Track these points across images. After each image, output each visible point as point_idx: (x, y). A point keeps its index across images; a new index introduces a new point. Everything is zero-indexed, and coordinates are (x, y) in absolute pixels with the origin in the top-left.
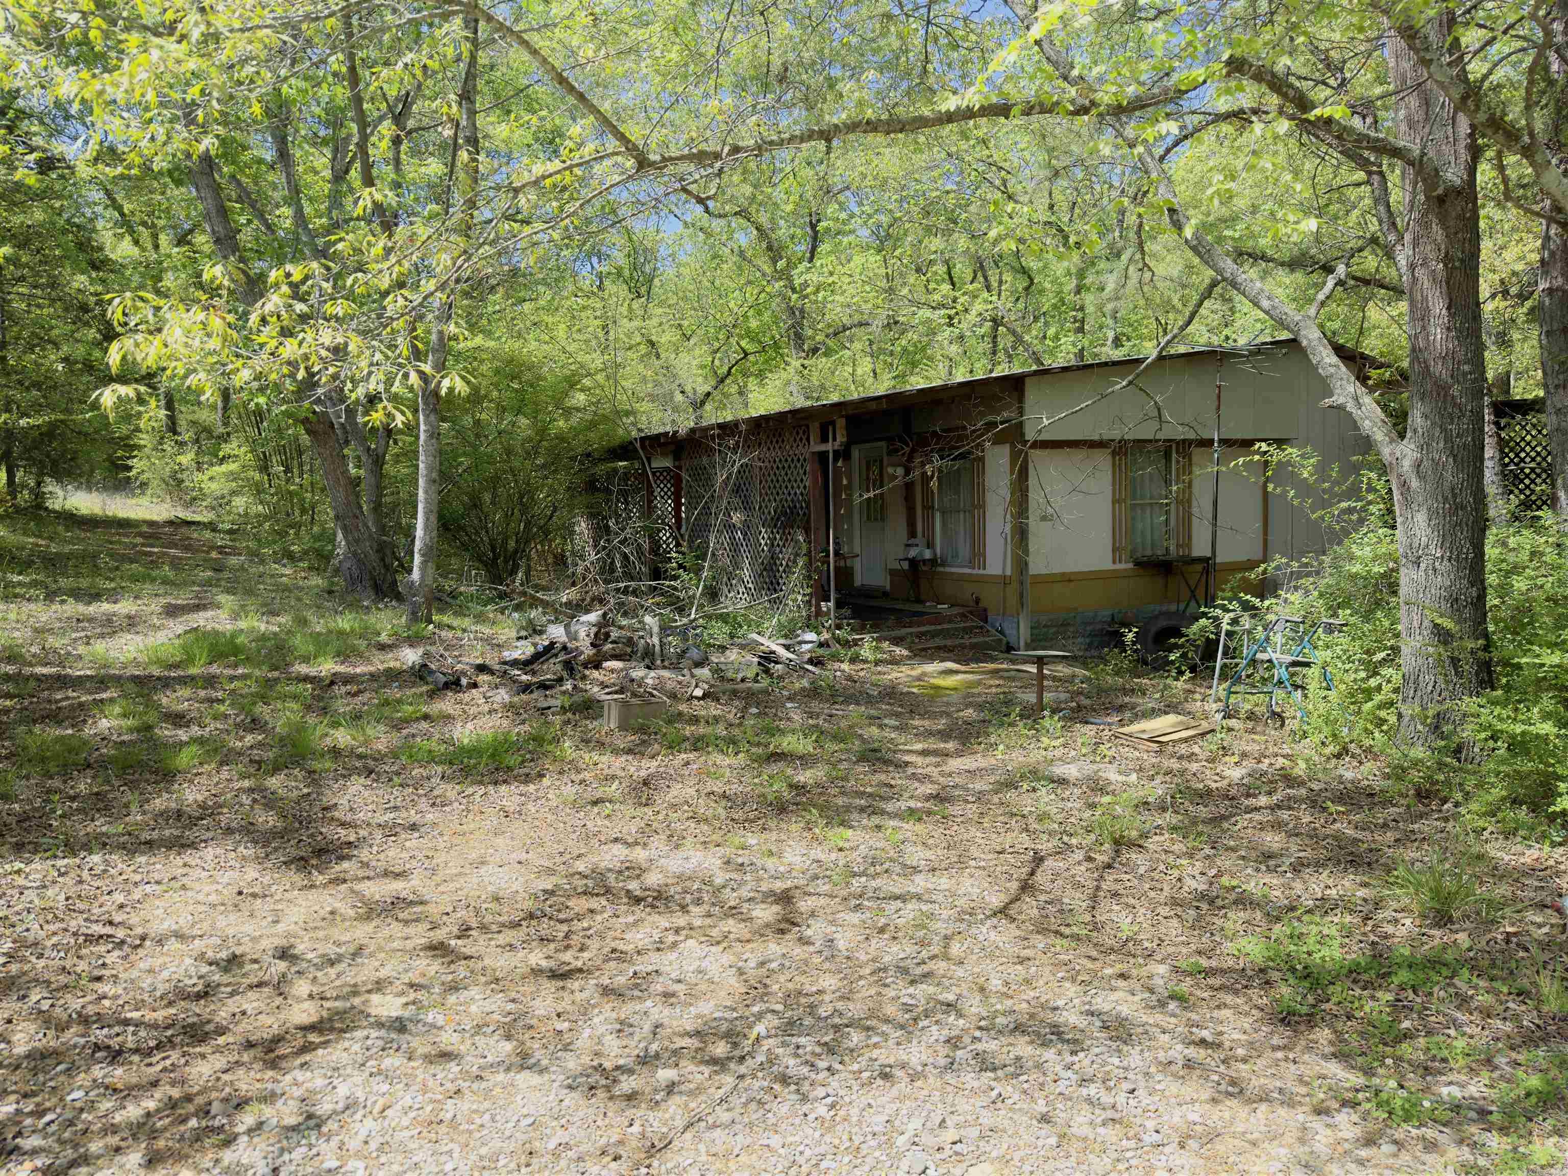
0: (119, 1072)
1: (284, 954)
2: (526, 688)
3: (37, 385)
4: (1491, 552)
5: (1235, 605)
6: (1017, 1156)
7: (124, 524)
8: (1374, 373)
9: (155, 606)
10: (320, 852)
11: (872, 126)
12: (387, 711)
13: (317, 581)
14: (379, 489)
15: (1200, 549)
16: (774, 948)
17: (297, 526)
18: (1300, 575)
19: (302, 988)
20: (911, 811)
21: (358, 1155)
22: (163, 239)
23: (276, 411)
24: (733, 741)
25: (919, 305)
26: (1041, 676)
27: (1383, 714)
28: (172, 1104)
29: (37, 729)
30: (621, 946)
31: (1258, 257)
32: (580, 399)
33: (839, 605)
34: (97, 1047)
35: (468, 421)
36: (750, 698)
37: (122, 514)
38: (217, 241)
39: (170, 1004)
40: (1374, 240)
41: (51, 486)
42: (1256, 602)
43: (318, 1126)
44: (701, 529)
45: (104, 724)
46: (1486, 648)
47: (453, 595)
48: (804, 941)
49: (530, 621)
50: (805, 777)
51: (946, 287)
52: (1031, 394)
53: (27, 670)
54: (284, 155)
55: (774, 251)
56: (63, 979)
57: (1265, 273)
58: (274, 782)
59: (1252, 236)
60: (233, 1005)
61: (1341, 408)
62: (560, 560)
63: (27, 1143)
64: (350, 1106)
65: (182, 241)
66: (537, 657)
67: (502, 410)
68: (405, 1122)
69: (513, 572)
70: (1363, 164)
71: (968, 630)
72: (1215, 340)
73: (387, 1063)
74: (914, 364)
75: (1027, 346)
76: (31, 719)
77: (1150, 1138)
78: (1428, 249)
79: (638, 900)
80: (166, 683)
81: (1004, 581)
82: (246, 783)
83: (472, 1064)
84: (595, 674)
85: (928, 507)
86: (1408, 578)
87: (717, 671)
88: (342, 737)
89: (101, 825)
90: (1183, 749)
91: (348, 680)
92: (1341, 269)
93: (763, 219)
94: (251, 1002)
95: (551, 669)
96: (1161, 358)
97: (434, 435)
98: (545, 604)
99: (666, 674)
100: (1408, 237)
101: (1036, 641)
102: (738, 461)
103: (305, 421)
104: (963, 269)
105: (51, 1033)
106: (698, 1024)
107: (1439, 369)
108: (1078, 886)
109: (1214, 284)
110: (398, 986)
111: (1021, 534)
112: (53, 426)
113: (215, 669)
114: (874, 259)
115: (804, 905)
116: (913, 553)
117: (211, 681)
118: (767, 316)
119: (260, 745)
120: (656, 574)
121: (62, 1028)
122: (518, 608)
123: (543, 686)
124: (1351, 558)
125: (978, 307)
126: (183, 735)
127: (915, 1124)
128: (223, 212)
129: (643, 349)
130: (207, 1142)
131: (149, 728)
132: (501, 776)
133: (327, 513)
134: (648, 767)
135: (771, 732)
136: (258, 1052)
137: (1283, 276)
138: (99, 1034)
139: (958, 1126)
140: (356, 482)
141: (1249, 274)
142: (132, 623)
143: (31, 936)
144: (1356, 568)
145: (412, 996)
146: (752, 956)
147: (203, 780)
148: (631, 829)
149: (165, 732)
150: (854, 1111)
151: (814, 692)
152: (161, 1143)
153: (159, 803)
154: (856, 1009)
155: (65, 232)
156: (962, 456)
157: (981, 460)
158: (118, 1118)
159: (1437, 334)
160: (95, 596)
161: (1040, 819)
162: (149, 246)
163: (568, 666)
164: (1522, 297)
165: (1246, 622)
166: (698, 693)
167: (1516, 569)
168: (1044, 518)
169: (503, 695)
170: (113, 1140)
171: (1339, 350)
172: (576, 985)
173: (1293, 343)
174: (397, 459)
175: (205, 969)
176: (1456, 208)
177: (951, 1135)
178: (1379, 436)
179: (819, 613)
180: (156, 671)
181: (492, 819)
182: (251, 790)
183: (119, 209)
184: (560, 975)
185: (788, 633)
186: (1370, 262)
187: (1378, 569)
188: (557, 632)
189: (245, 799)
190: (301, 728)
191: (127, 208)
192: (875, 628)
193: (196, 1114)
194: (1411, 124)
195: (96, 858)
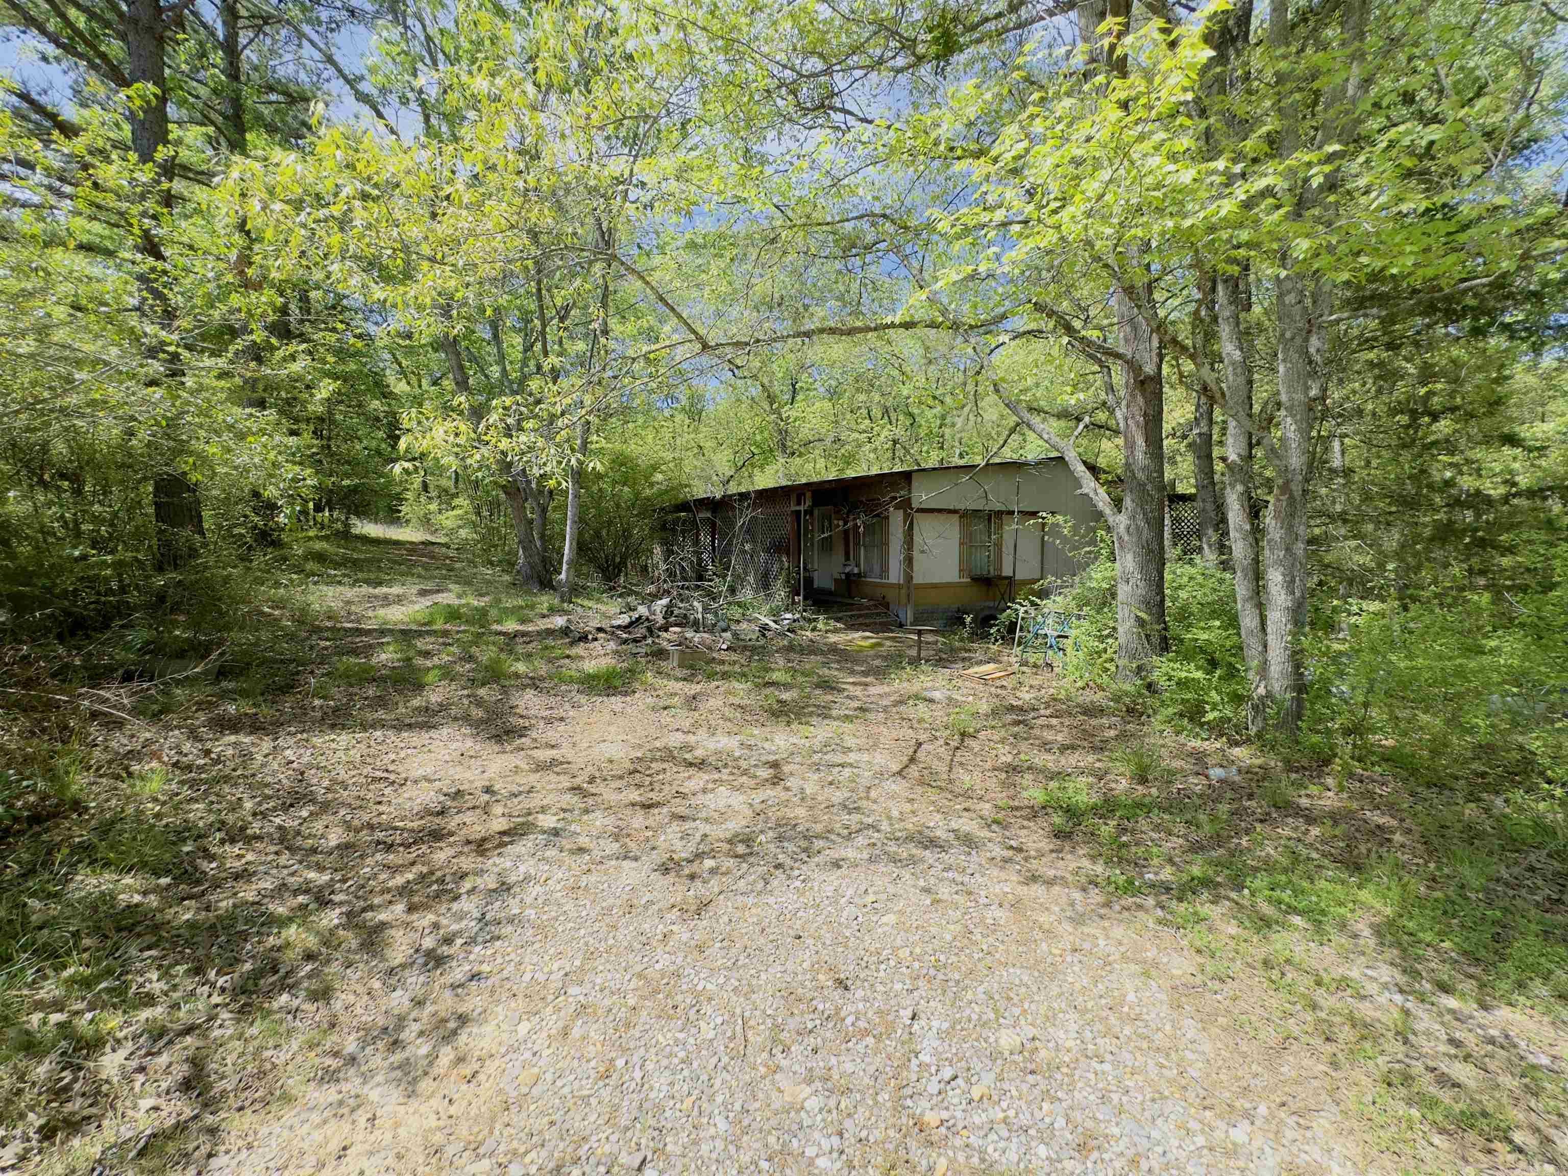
0: (391, 857)
1: (488, 790)
2: (625, 642)
3: (348, 463)
4: (1168, 576)
5: (1026, 603)
6: (909, 910)
7: (397, 543)
8: (1103, 476)
9: (414, 590)
10: (507, 733)
11: (832, 331)
12: (547, 653)
13: (507, 578)
14: (544, 525)
15: (1007, 571)
16: (769, 792)
17: (495, 546)
18: (1062, 587)
19: (498, 810)
20: (847, 716)
21: (531, 906)
22: (424, 382)
23: (487, 481)
24: (744, 675)
25: (852, 430)
26: (920, 641)
27: (1107, 665)
28: (423, 876)
29: (344, 658)
30: (681, 790)
31: (1039, 411)
32: (659, 477)
33: (805, 599)
34: (378, 843)
35: (595, 489)
36: (754, 649)
37: (395, 537)
38: (457, 384)
39: (422, 818)
40: (1104, 403)
41: (354, 520)
42: (1038, 601)
43: (509, 889)
44: (726, 552)
45: (383, 657)
46: (1165, 629)
47: (584, 588)
48: (787, 789)
49: (628, 604)
50: (786, 696)
51: (867, 421)
52: (915, 484)
53: (338, 625)
54: (496, 336)
55: (771, 399)
56: (359, 803)
57: (1044, 420)
58: (482, 692)
59: (1036, 400)
60: (458, 819)
61: (1087, 495)
62: (645, 569)
63: (337, 898)
64: (527, 879)
65: (435, 383)
66: (631, 624)
67: (615, 482)
68: (559, 887)
69: (618, 575)
70: (1100, 362)
71: (878, 614)
72: (1015, 456)
73: (548, 854)
74: (849, 464)
75: (912, 456)
76: (342, 652)
77: (983, 901)
78: (1135, 410)
79: (691, 764)
80: (420, 634)
81: (899, 586)
82: (465, 692)
83: (597, 854)
84: (665, 635)
85: (857, 544)
86: (1123, 591)
87: (735, 635)
88: (521, 667)
89: (381, 714)
90: (998, 683)
91: (524, 634)
92: (1087, 419)
93: (766, 381)
94: (468, 818)
95: (640, 631)
96: (987, 465)
97: (577, 496)
98: (637, 594)
99: (706, 635)
100: (1124, 403)
101: (916, 622)
102: (749, 514)
103: (503, 487)
104: (876, 412)
105: (352, 834)
106: (728, 835)
107: (1140, 475)
108: (940, 759)
109: (1018, 425)
110: (554, 810)
111: (909, 560)
112: (356, 486)
113: (448, 627)
114: (827, 405)
115: (786, 769)
116: (847, 570)
117: (445, 633)
118: (766, 434)
119: (473, 670)
120: (700, 578)
121: (357, 831)
122: (621, 596)
123: (635, 641)
124: (1091, 578)
125: (885, 433)
126: (429, 663)
127: (850, 892)
128: (461, 368)
129: (696, 450)
130: (443, 898)
131: (409, 659)
132: (611, 691)
133: (513, 541)
134: (694, 689)
135: (767, 670)
136: (473, 847)
137: (1054, 423)
138: (381, 835)
139: (875, 893)
140: (531, 522)
141: (1036, 420)
142: (400, 600)
143: (340, 779)
144: (1094, 584)
145: (562, 815)
146: (758, 797)
147: (441, 689)
148: (686, 724)
149: (419, 661)
150: (816, 884)
151: (790, 648)
152: (416, 899)
153: (416, 702)
154: (819, 828)
155: (367, 376)
156: (878, 515)
157: (887, 518)
158: (390, 884)
159: (1140, 455)
160: (380, 584)
161: (919, 722)
162: (416, 385)
163: (650, 630)
164: (1184, 437)
165: (1033, 612)
166: (724, 647)
167: (1180, 587)
168: (923, 552)
169: (612, 645)
170: (388, 897)
171: (1085, 463)
172: (656, 811)
173: (1061, 459)
174: (555, 509)
175: (442, 798)
176: (1150, 387)
177: (871, 898)
178: (1107, 511)
179: (794, 602)
180: (414, 627)
181: (607, 716)
182: (469, 696)
183: (400, 364)
184: (647, 806)
185: (775, 614)
186: (1102, 416)
187: (1105, 586)
188: (642, 610)
189: (466, 701)
190: (498, 661)
191: (404, 363)
192: (826, 612)
193: (436, 881)
194: (1126, 340)
195: (378, 733)
